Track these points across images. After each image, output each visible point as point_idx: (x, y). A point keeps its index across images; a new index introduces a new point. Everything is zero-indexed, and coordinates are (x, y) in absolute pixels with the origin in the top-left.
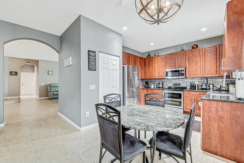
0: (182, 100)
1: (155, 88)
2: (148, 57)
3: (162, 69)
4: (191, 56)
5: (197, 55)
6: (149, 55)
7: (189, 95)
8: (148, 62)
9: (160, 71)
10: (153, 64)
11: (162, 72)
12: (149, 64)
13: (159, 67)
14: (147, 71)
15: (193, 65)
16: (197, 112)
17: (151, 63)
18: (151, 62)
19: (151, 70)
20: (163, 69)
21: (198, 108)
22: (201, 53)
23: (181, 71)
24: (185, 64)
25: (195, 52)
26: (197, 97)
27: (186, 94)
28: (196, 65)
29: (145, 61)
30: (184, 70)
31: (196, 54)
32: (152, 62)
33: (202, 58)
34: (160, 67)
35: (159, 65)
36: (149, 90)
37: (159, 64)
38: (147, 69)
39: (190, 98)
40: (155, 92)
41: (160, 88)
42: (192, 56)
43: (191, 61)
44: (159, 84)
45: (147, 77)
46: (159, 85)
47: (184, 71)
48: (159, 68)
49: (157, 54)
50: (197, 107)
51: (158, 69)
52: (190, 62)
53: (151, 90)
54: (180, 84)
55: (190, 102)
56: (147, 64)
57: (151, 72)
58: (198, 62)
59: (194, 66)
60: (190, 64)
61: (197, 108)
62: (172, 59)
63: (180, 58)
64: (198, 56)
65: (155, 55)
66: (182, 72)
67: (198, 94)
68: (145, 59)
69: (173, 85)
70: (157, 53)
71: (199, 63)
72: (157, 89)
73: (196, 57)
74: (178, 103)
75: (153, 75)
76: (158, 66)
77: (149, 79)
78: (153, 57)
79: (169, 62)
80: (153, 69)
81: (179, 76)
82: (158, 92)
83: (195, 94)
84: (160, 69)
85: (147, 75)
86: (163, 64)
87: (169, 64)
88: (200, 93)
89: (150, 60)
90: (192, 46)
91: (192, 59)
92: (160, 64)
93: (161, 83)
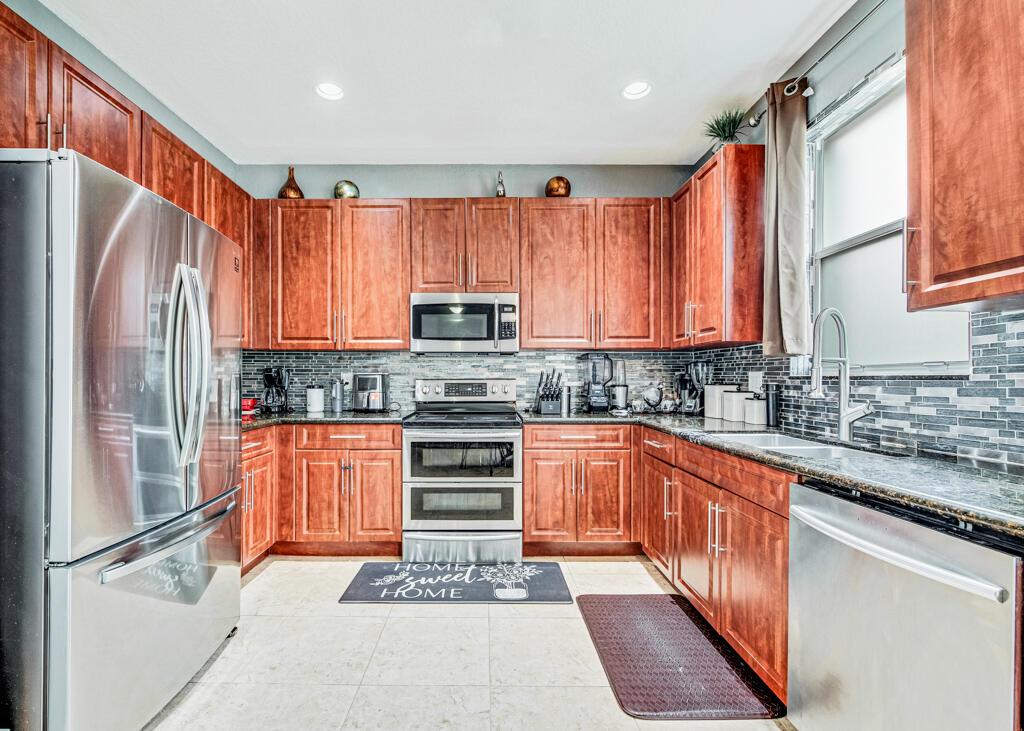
0: (514, 482)
1: (338, 417)
2: (282, 195)
3: (387, 288)
4: (544, 236)
5: (570, 234)
6: (291, 184)
7: (552, 445)
8: (287, 232)
9: (374, 299)
10: (325, 249)
11: (387, 310)
12: (297, 247)
13: (365, 274)
14: (275, 291)
15: (554, 282)
16: (589, 533)
17: (313, 241)
18: (312, 233)
19: (309, 288)
20: (394, 291)
21: (593, 513)
22: (590, 225)
23: (502, 307)
24: (516, 272)
25: (563, 217)
26: (588, 455)
27: (536, 445)
28: (568, 285)
29: (259, 223)
30: (514, 307)
31: (566, 227)
32: (320, 233)
33: (592, 252)
34: (372, 275)
35: (366, 263)
36: (299, 435)
37: (366, 254)
38: (275, 281)
39: (553, 463)
40: (345, 440)
41: (373, 412)
42: (549, 237)
43: (548, 260)
44: (362, 384)
45: (275, 336)
46: (366, 393)
47: (514, 311)
48: (367, 285)
49: (348, 191)
50: (590, 510)
51: (359, 286)
52: (541, 266)
53: (319, 430)
54: (481, 388)
55: (556, 485)
56: (274, 244)
57: (307, 305)
58: (578, 272)
59: (559, 287)
60: (542, 277)
61: (587, 513)
62: (446, 232)
63: (493, 236)
64: (579, 238)
65: (337, 194)
66: (507, 317)
67: (593, 441)
68: (261, 207)
69: (447, 394)
70: (350, 183)
71: (581, 274)
72: (349, 418)
73: (570, 243)
74: (494, 502)
75: (325, 326)
76: (360, 268)
77: (290, 352)
78: (325, 205)
79: (430, 252)
80: (325, 282)
81: (490, 336)
82: (369, 439)
83: (580, 441)
84: (374, 288)
85: (275, 325)
86: (395, 260)
87: (431, 262)
88: (601, 433)
89: (302, 219)
90: (548, 184)
91: (551, 254)
92: (372, 256)
93: (379, 378)
